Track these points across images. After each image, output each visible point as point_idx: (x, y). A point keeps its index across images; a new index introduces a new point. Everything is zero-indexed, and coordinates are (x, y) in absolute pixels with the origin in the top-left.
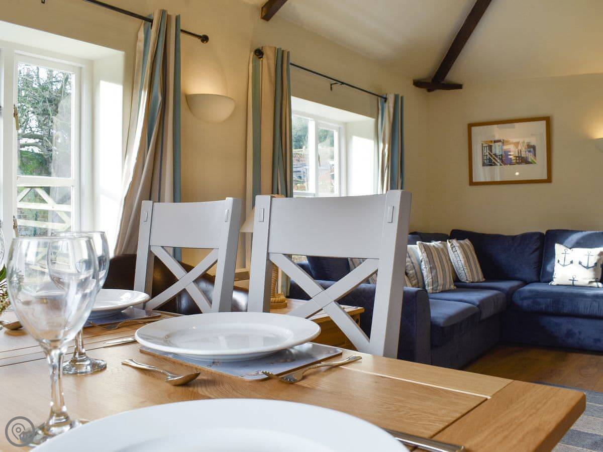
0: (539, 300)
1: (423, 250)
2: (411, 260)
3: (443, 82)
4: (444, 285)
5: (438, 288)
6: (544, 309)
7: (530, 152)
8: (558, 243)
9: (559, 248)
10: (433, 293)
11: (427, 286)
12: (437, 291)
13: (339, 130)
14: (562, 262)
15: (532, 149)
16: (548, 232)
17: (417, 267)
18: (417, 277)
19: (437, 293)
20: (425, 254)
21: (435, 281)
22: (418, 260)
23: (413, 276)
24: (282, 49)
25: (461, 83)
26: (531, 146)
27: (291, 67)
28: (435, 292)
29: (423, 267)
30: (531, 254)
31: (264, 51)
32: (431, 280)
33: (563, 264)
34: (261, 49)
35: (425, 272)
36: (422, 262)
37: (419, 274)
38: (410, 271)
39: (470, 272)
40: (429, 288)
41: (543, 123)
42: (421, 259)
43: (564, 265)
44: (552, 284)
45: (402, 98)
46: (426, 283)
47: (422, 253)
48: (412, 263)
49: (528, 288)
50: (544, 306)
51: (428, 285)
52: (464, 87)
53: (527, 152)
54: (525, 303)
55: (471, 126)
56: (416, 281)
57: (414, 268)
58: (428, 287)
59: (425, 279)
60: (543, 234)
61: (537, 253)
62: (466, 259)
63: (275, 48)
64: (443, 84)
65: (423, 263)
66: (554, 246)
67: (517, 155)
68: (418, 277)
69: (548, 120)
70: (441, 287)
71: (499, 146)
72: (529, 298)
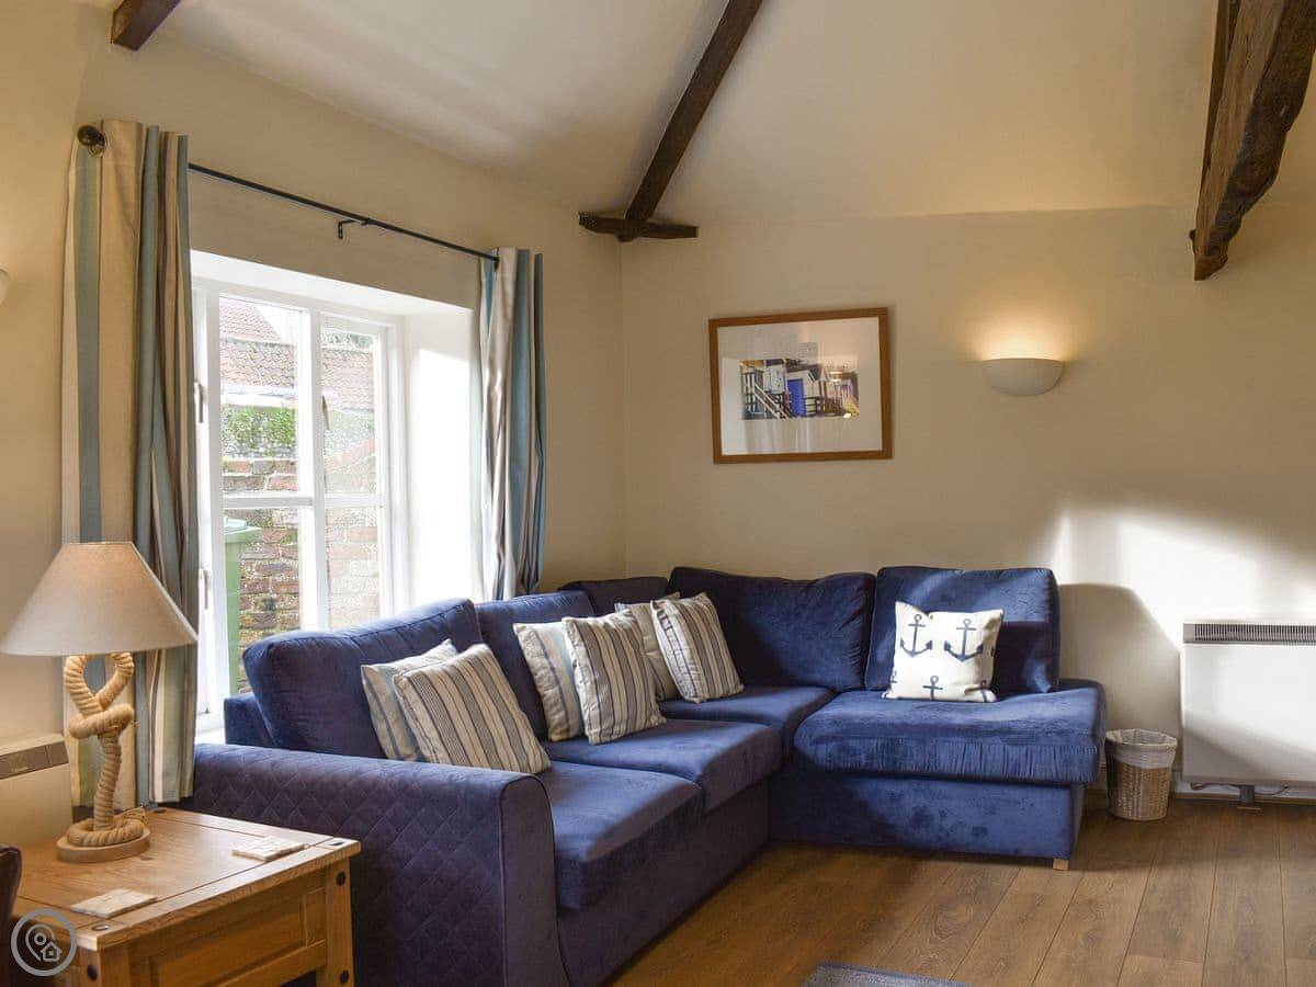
0: (853, 743)
1: (578, 638)
2: (550, 663)
3: (650, 220)
4: (632, 719)
5: (616, 729)
6: (864, 762)
7: (844, 387)
8: (903, 601)
9: (904, 613)
10: (601, 743)
11: (587, 727)
12: (614, 737)
13: (385, 334)
14: (909, 646)
15: (849, 382)
16: (883, 572)
17: (564, 681)
18: (564, 703)
19: (611, 742)
20: (581, 649)
21: (606, 711)
22: (566, 661)
23: (556, 704)
24: (162, 130)
25: (694, 225)
26: (848, 374)
27: (192, 175)
28: (608, 739)
29: (578, 679)
30: (847, 624)
31: (107, 132)
32: (597, 711)
33: (910, 649)
34: (98, 126)
35: (584, 692)
36: (575, 666)
37: (569, 697)
38: (547, 689)
39: (703, 678)
40: (593, 731)
41: (874, 322)
42: (572, 660)
43: (913, 653)
44: (889, 696)
45: (538, 258)
46: (586, 718)
47: (574, 646)
48: (553, 669)
49: (833, 711)
50: (863, 756)
51: (590, 725)
52: (700, 232)
53: (839, 388)
54: (823, 753)
55: (715, 324)
56: (562, 714)
57: (557, 682)
58: (590, 728)
59: (583, 709)
60: (872, 576)
61: (857, 622)
62: (693, 646)
63: (140, 126)
64: (651, 224)
65: (577, 670)
66: (894, 605)
67: (818, 395)
68: (568, 704)
69: (884, 315)
70: (623, 727)
71: (778, 373)
72: (833, 738)
